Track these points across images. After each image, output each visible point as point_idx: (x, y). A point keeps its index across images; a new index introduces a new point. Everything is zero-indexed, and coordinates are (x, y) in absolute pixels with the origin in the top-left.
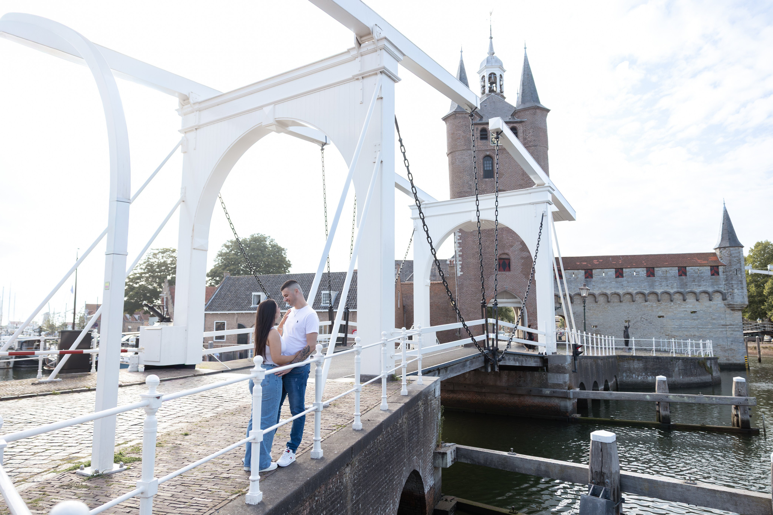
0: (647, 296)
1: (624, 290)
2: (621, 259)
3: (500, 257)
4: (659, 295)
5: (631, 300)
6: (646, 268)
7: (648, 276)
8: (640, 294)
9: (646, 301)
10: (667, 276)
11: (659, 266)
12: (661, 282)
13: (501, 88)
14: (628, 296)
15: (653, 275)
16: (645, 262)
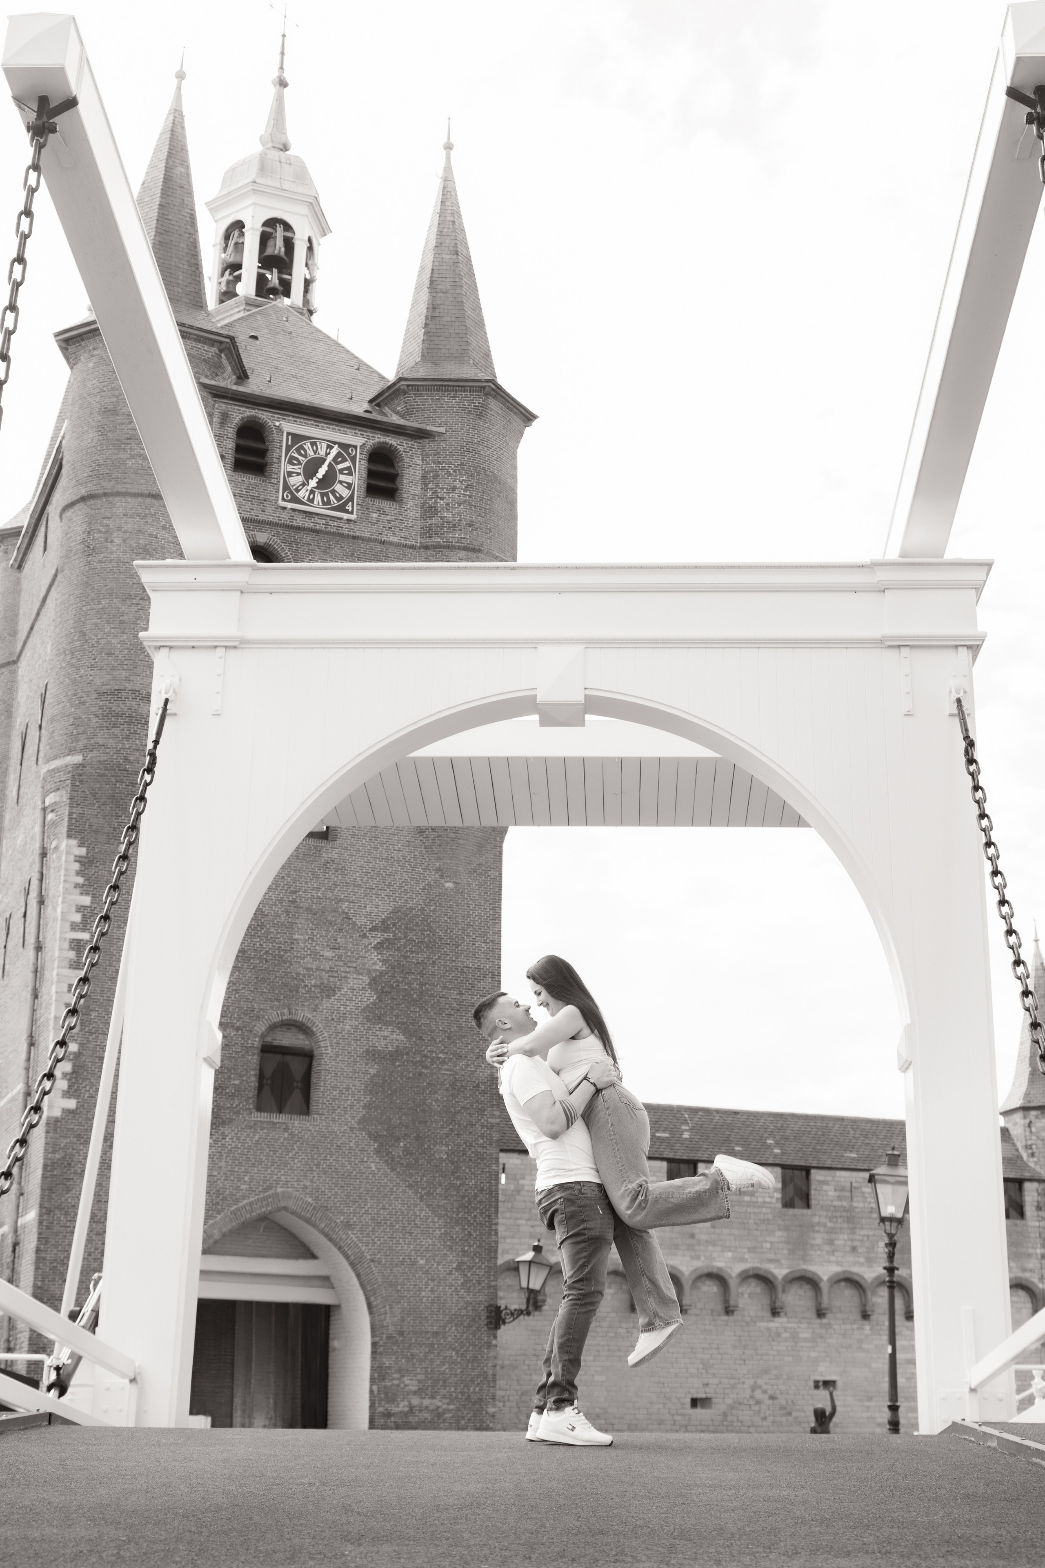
0: (780, 1288)
1: (698, 1258)
2: (685, 1122)
3: (269, 1039)
4: (824, 1286)
5: (720, 1307)
6: (784, 1167)
7: (788, 1204)
8: (753, 1282)
9: (775, 1312)
10: (850, 1210)
11: (828, 1163)
12: (832, 1231)
13: (306, 291)
14: (711, 1288)
15: (806, 1200)
16: (777, 1144)
